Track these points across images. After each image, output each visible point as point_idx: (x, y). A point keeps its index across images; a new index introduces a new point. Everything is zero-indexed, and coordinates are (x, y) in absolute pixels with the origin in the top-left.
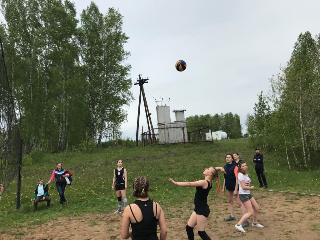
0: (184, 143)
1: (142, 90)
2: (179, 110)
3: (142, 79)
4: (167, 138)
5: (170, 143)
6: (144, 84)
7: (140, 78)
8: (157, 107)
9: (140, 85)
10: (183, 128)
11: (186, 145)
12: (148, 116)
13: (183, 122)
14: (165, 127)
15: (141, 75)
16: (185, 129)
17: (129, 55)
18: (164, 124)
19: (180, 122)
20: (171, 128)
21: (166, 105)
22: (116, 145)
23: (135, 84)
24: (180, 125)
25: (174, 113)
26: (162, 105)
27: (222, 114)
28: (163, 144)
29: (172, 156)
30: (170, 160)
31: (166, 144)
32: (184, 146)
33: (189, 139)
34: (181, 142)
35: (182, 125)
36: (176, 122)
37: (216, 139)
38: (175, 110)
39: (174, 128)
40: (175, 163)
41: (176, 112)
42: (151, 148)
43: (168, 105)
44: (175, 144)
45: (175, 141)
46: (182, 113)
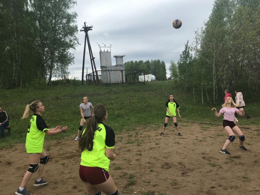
0: (123, 83)
1: (87, 36)
2: (119, 55)
3: (87, 26)
4: (109, 79)
5: (111, 83)
6: (89, 31)
7: (85, 25)
8: (100, 52)
9: (85, 32)
10: (122, 71)
11: (124, 85)
12: (92, 60)
13: (122, 66)
14: (107, 70)
15: (86, 23)
16: (124, 72)
17: (75, 4)
18: (106, 67)
19: (120, 66)
20: (112, 70)
21: (108, 50)
22: (64, 84)
23: (81, 31)
24: (120, 68)
25: (115, 58)
26: (104, 50)
27: (152, 61)
28: (105, 84)
29: (113, 94)
30: (111, 97)
31: (108, 84)
32: (123, 86)
33: (126, 80)
34: (120, 82)
35: (121, 68)
36: (116, 66)
37: (147, 80)
38: (116, 55)
39: (114, 70)
40: (115, 99)
41: (116, 57)
42: (95, 87)
43: (109, 51)
44: (115, 84)
45: (115, 81)
46: (121, 58)
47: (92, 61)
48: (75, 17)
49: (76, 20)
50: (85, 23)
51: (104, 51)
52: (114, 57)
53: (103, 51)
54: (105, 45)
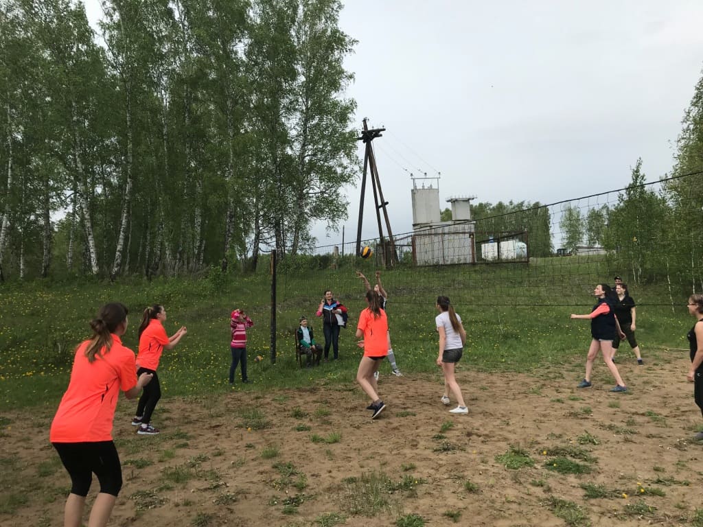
1: (369, 153)
2: (461, 197)
3: (370, 128)
6: (375, 139)
7: (366, 126)
8: (412, 191)
9: (364, 142)
12: (380, 207)
13: (467, 222)
14: (433, 232)
15: (367, 121)
17: (352, 80)
18: (431, 226)
21: (431, 186)
23: (359, 139)
25: (450, 203)
26: (423, 186)
27: (511, 203)
28: (431, 266)
31: (438, 265)
35: (467, 229)
36: (454, 222)
38: (453, 197)
41: (454, 201)
43: (435, 187)
44: (456, 266)
45: (454, 260)
46: (465, 203)
47: (381, 210)
48: (352, 111)
49: (354, 116)
50: (365, 121)
51: (421, 188)
52: (448, 201)
53: (419, 187)
54: (426, 174)
